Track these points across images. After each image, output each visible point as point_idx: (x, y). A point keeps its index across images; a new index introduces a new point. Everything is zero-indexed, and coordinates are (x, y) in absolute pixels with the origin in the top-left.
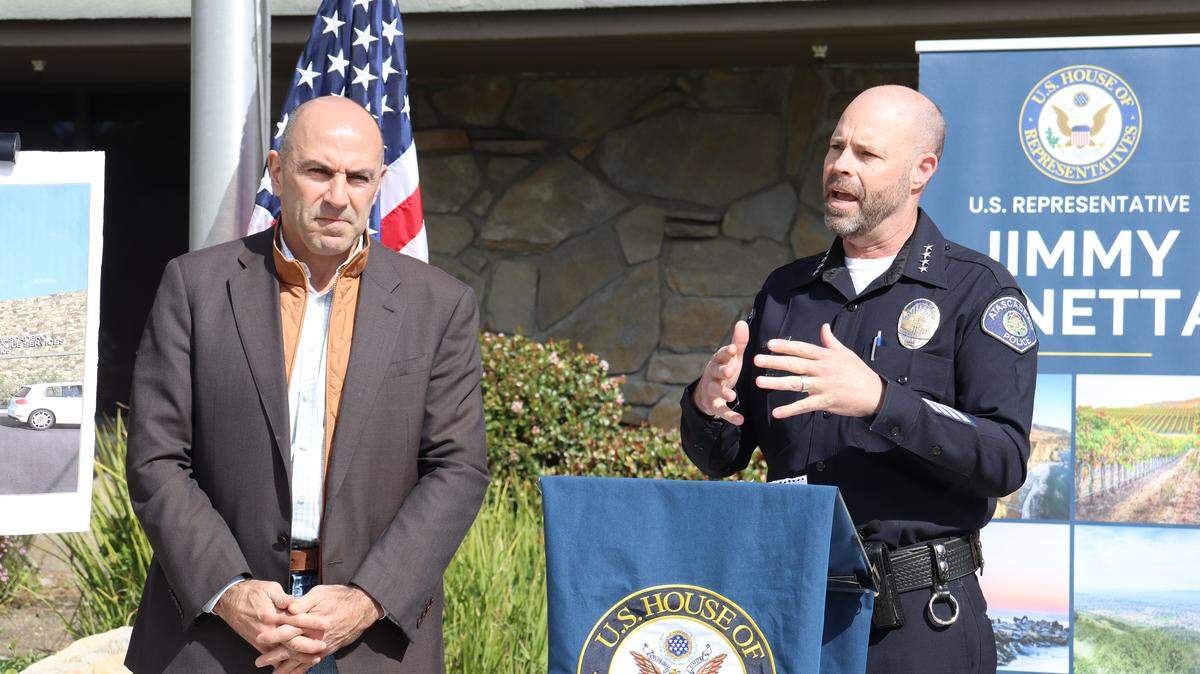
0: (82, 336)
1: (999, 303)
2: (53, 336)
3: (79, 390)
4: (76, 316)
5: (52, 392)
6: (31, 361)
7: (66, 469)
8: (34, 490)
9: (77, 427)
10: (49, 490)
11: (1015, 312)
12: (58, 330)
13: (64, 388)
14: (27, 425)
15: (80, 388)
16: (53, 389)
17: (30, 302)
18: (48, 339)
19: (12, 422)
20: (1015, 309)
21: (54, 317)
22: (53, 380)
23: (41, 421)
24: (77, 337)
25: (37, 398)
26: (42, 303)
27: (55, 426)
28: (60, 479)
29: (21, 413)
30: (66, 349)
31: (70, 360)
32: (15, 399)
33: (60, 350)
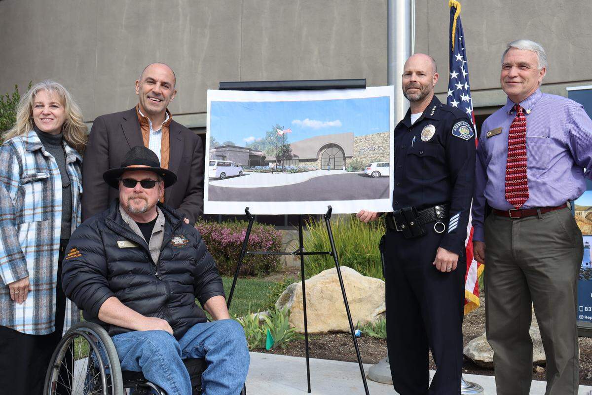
0: (389, 146)
1: (457, 125)
2: (379, 147)
3: (388, 165)
4: (387, 139)
5: (379, 165)
6: (372, 155)
7: (385, 191)
8: (374, 198)
9: (388, 177)
10: (380, 198)
11: (464, 127)
12: (380, 145)
13: (383, 164)
14: (371, 176)
15: (389, 164)
16: (379, 164)
17: (371, 135)
18: (377, 148)
19: (366, 175)
20: (464, 125)
21: (378, 140)
22: (379, 161)
23: (376, 175)
24: (387, 147)
25: (374, 167)
26: (374, 136)
27: (380, 176)
28: (383, 195)
29: (369, 172)
30: (383, 151)
31: (385, 154)
32: (367, 168)
33: (381, 151)
